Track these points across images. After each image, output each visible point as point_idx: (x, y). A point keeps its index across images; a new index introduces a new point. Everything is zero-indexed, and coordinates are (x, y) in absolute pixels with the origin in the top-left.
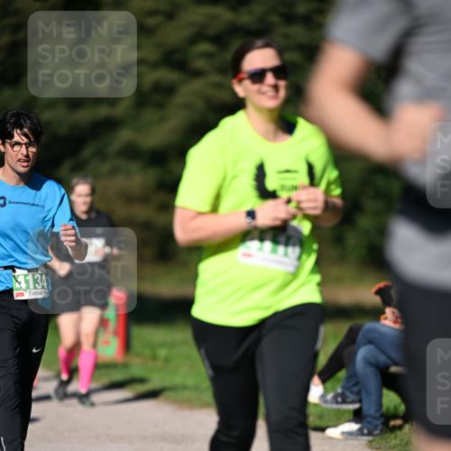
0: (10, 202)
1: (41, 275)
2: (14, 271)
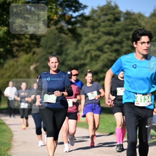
0: (138, 67)
1: (148, 97)
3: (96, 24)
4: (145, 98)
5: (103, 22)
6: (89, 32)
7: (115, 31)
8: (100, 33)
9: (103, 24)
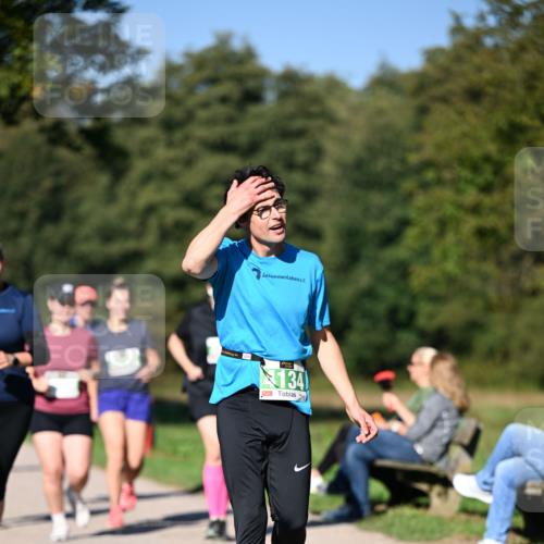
1: (297, 373)
2: (263, 363)
3: (178, 113)
4: (290, 374)
5: (205, 105)
6: (152, 141)
7: (243, 140)
8: (193, 146)
9: (202, 114)
